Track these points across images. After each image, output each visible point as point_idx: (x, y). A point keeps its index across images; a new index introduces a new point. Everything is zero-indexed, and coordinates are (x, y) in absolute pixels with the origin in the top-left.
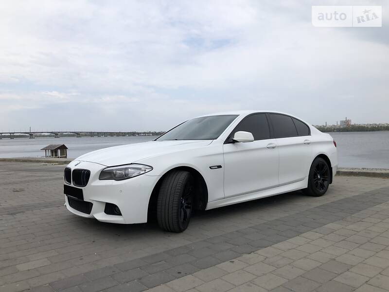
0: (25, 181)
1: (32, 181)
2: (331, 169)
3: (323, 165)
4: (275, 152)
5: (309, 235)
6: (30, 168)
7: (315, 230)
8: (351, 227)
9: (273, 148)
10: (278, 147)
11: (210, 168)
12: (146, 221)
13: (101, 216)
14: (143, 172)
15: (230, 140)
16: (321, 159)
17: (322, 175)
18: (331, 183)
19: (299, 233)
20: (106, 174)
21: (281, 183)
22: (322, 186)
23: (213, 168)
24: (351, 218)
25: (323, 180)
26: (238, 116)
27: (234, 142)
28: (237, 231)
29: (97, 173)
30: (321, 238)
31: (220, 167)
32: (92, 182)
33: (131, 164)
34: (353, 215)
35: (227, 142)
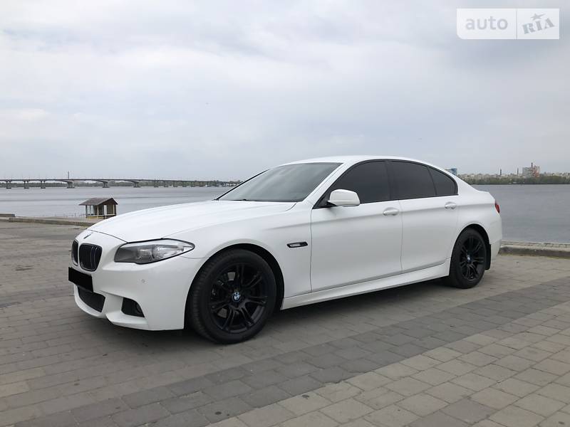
0: (39, 253)
1: (49, 254)
2: (488, 247)
3: (475, 242)
4: (396, 222)
5: (440, 353)
6: (53, 233)
7: (449, 345)
8: (508, 341)
9: (394, 215)
10: (402, 213)
11: (288, 245)
12: (182, 327)
13: (116, 316)
14: (181, 252)
15: (323, 203)
16: (472, 232)
17: (474, 255)
18: (488, 267)
19: (423, 350)
20: (124, 254)
21: (405, 268)
22: (474, 272)
23: (294, 245)
24: (511, 326)
25: (476, 264)
26: (340, 164)
27: (329, 206)
28: (327, 343)
30: (456, 358)
31: (304, 244)
32: (104, 265)
33: (162, 239)
34: (516, 321)
35: (318, 206)
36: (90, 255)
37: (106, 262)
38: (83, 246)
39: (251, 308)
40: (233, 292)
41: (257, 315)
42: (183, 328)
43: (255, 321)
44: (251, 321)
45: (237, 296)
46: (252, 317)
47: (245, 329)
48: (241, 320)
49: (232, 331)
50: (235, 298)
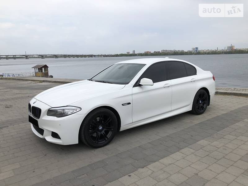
2: (209, 96)
3: (203, 95)
4: (170, 89)
5: (186, 150)
7: (190, 146)
8: (215, 143)
9: (168, 87)
10: (172, 86)
11: (122, 105)
14: (75, 111)
15: (138, 84)
16: (202, 90)
17: (203, 101)
18: (209, 105)
19: (179, 149)
20: (51, 112)
22: (202, 107)
23: (125, 104)
24: (217, 135)
25: (203, 104)
26: (145, 65)
27: (140, 85)
29: (46, 111)
30: (193, 153)
31: (129, 103)
32: (42, 117)
33: (67, 106)
34: (218, 132)
35: (135, 86)
36: (36, 112)
37: (43, 115)
38: (33, 107)
39: (107, 132)
40: (99, 126)
41: (109, 135)
42: (78, 143)
43: (109, 138)
44: (107, 138)
45: (101, 128)
46: (107, 136)
47: (104, 141)
48: (103, 137)
49: (99, 143)
50: (100, 129)
